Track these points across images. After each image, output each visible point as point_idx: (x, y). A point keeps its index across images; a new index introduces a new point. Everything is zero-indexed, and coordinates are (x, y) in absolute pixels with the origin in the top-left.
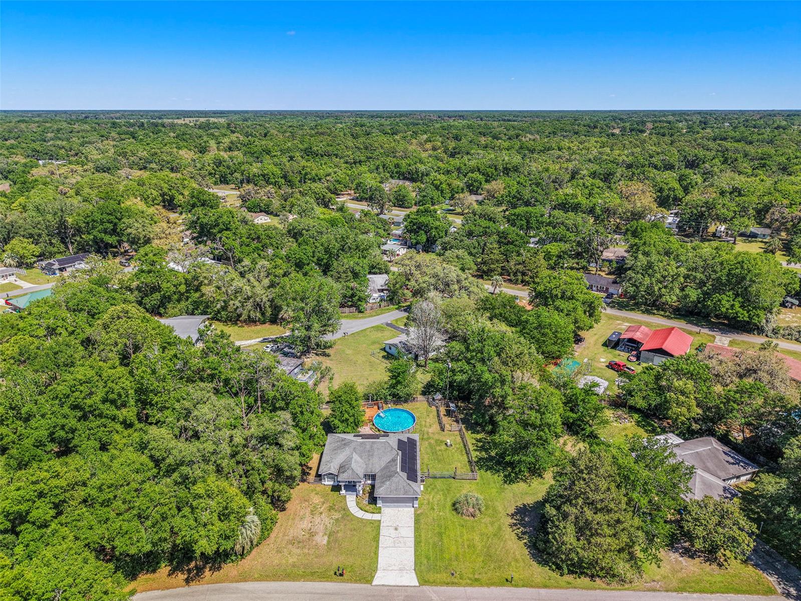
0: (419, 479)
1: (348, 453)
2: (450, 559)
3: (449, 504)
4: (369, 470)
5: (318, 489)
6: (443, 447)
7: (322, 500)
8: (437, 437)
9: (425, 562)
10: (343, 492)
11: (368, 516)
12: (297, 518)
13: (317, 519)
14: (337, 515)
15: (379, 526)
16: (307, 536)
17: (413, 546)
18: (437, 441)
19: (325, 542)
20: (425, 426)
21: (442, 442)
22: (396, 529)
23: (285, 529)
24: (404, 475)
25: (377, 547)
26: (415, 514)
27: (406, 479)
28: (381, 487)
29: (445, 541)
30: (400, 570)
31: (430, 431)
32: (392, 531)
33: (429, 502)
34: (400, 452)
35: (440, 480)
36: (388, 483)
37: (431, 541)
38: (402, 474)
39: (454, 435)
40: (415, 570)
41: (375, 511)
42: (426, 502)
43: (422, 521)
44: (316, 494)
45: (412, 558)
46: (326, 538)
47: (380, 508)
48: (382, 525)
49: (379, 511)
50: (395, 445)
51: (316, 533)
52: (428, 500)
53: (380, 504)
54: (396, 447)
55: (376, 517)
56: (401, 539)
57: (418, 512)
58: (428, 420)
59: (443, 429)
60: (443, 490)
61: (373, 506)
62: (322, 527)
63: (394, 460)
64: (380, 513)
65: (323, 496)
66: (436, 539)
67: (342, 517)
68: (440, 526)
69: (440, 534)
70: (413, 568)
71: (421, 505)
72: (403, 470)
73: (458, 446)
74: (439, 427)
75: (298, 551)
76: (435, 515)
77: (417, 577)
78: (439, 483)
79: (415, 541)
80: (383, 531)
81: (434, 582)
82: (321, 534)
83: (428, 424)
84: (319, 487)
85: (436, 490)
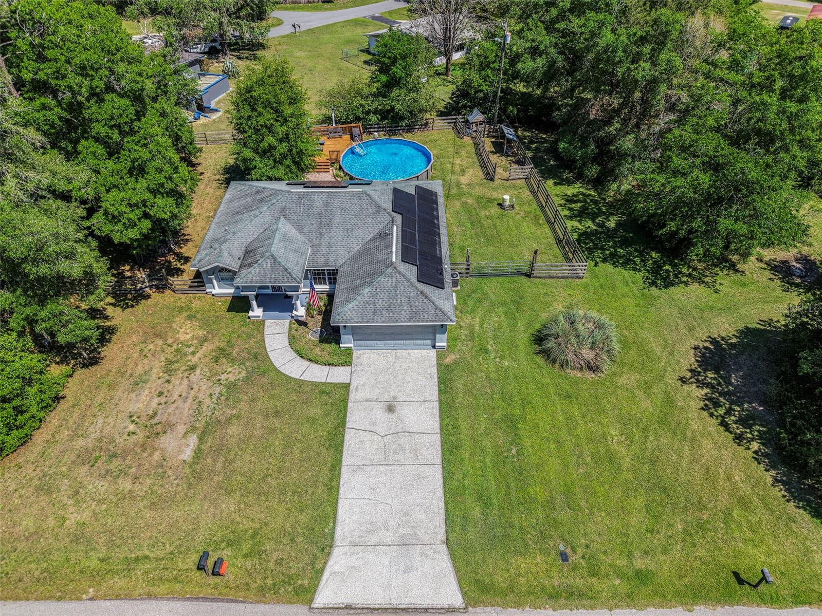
0: (448, 279)
1: (268, 219)
2: (550, 503)
3: (524, 338)
4: (322, 260)
5: (196, 305)
6: (495, 210)
7: (201, 333)
8: (478, 191)
9: (477, 513)
10: (257, 312)
11: (317, 374)
12: (125, 383)
13: (179, 386)
14: (233, 373)
15: (345, 401)
16: (141, 435)
17: (438, 460)
18: (479, 199)
19: (187, 454)
20: (453, 172)
21: (490, 201)
22: (390, 409)
23: (83, 417)
24: (411, 272)
25: (336, 467)
26: (439, 365)
27: (414, 280)
28: (348, 301)
29: (527, 443)
30: (404, 544)
31: (464, 180)
32: (380, 414)
33: (472, 332)
34: (398, 218)
35: (494, 279)
36: (367, 291)
37: (487, 443)
38: (403, 267)
39: (514, 187)
40: (447, 542)
41: (335, 360)
42: (464, 332)
43: (459, 384)
44: (190, 318)
45: (438, 503)
46: (193, 440)
47: (349, 352)
48: (352, 396)
49: (346, 359)
50: (387, 202)
51: (169, 426)
52: (471, 327)
53: (347, 342)
54: (389, 206)
55: (338, 375)
56: (404, 440)
57: (448, 360)
58: (458, 161)
59: (490, 177)
60: (504, 304)
61: (330, 347)
62: (187, 408)
63: (384, 236)
64: (348, 363)
65: (204, 324)
66: (501, 438)
67: (247, 378)
68: (507, 399)
69: (511, 422)
70: (441, 535)
71: (453, 340)
72: (406, 257)
73: (526, 208)
74: (480, 174)
75: (102, 486)
76: (492, 368)
77: (457, 570)
78: (492, 287)
79: (443, 443)
80: (355, 417)
81: (511, 589)
82: (181, 429)
83: (457, 168)
84: (198, 302)
85: (486, 304)
